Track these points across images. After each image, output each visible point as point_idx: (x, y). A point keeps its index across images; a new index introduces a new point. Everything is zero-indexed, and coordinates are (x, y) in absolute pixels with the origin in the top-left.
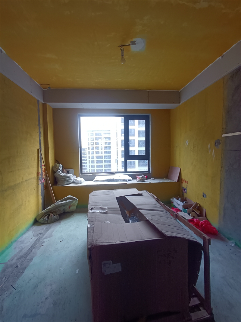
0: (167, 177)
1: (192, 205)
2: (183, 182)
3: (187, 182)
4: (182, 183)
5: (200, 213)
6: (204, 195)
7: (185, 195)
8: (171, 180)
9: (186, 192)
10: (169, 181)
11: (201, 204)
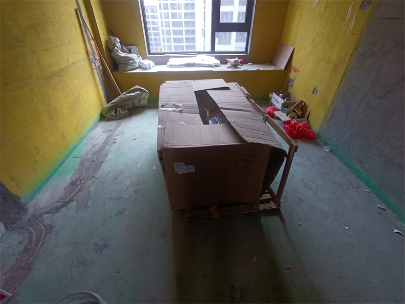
0: (271, 62)
1: (295, 103)
2: (292, 71)
3: (298, 70)
4: (290, 71)
5: (301, 114)
6: (315, 91)
7: (290, 90)
8: (275, 67)
9: (292, 86)
10: (272, 68)
11: (307, 103)
